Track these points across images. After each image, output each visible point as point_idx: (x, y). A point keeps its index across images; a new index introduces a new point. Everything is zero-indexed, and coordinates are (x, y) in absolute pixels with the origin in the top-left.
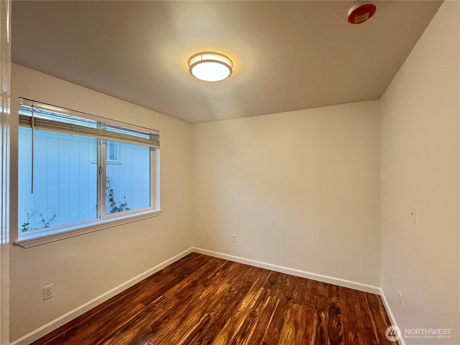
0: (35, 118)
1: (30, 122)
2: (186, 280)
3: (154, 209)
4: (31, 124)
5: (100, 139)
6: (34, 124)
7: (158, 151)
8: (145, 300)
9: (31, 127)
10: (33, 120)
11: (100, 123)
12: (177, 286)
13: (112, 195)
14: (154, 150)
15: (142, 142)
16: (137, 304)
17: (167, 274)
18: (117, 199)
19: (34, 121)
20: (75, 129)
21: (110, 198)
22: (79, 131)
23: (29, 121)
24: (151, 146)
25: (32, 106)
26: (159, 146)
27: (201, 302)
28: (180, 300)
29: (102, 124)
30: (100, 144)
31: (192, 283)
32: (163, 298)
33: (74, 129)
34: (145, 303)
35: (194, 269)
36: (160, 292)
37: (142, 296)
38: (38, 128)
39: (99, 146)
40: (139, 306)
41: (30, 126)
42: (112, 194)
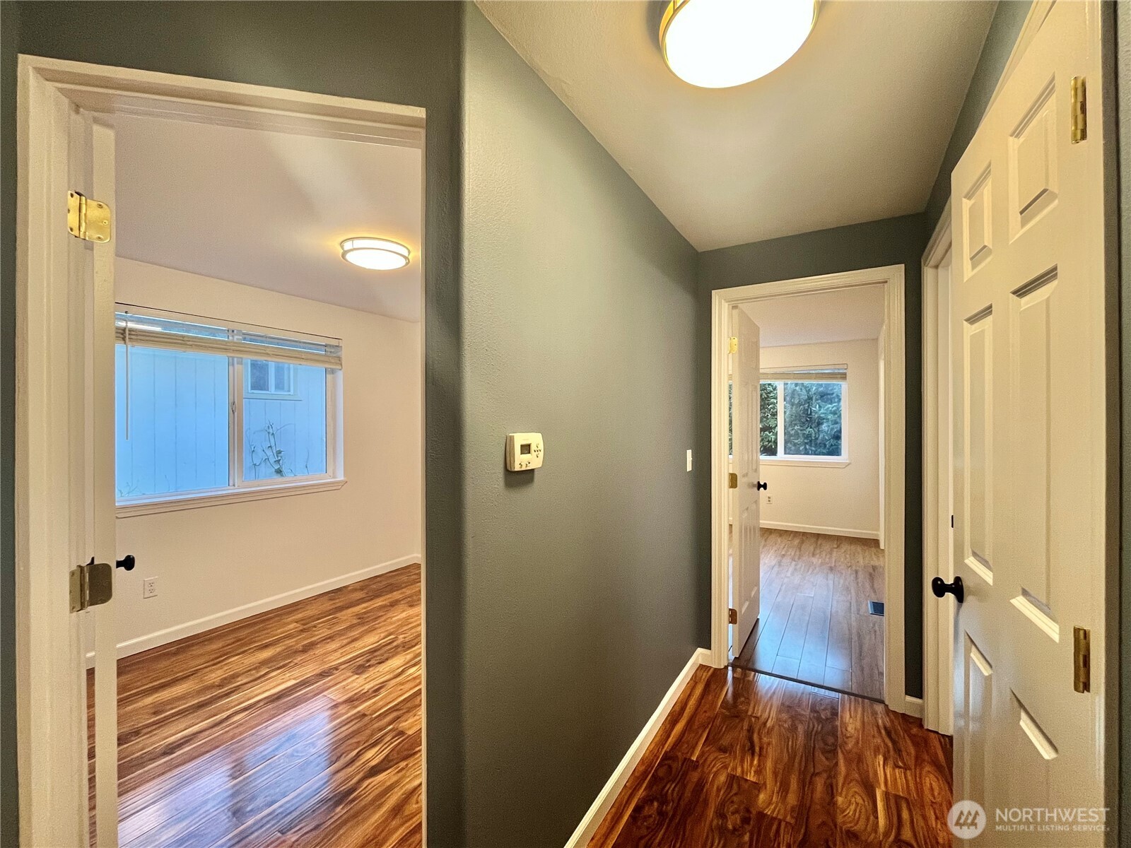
0: (131, 330)
1: (122, 336)
2: (382, 599)
3: (334, 477)
4: (124, 339)
5: (233, 358)
6: (129, 338)
7: (340, 375)
8: (302, 620)
9: (125, 343)
10: (127, 332)
11: (233, 331)
12: (364, 605)
13: (281, 462)
14: (333, 373)
15: (307, 359)
16: (289, 624)
17: (355, 590)
18: (290, 471)
19: (129, 334)
20: (191, 343)
21: (277, 467)
22: (196, 345)
23: (122, 334)
24: (328, 366)
25: (126, 312)
26: (341, 364)
27: (391, 624)
28: (359, 620)
29: (235, 331)
30: (233, 365)
31: (390, 602)
32: (333, 618)
33: (188, 343)
34: (302, 622)
35: (403, 585)
36: (331, 611)
37: (300, 616)
38: (134, 343)
39: (231, 368)
40: (292, 626)
41: (123, 342)
42: (279, 458)
